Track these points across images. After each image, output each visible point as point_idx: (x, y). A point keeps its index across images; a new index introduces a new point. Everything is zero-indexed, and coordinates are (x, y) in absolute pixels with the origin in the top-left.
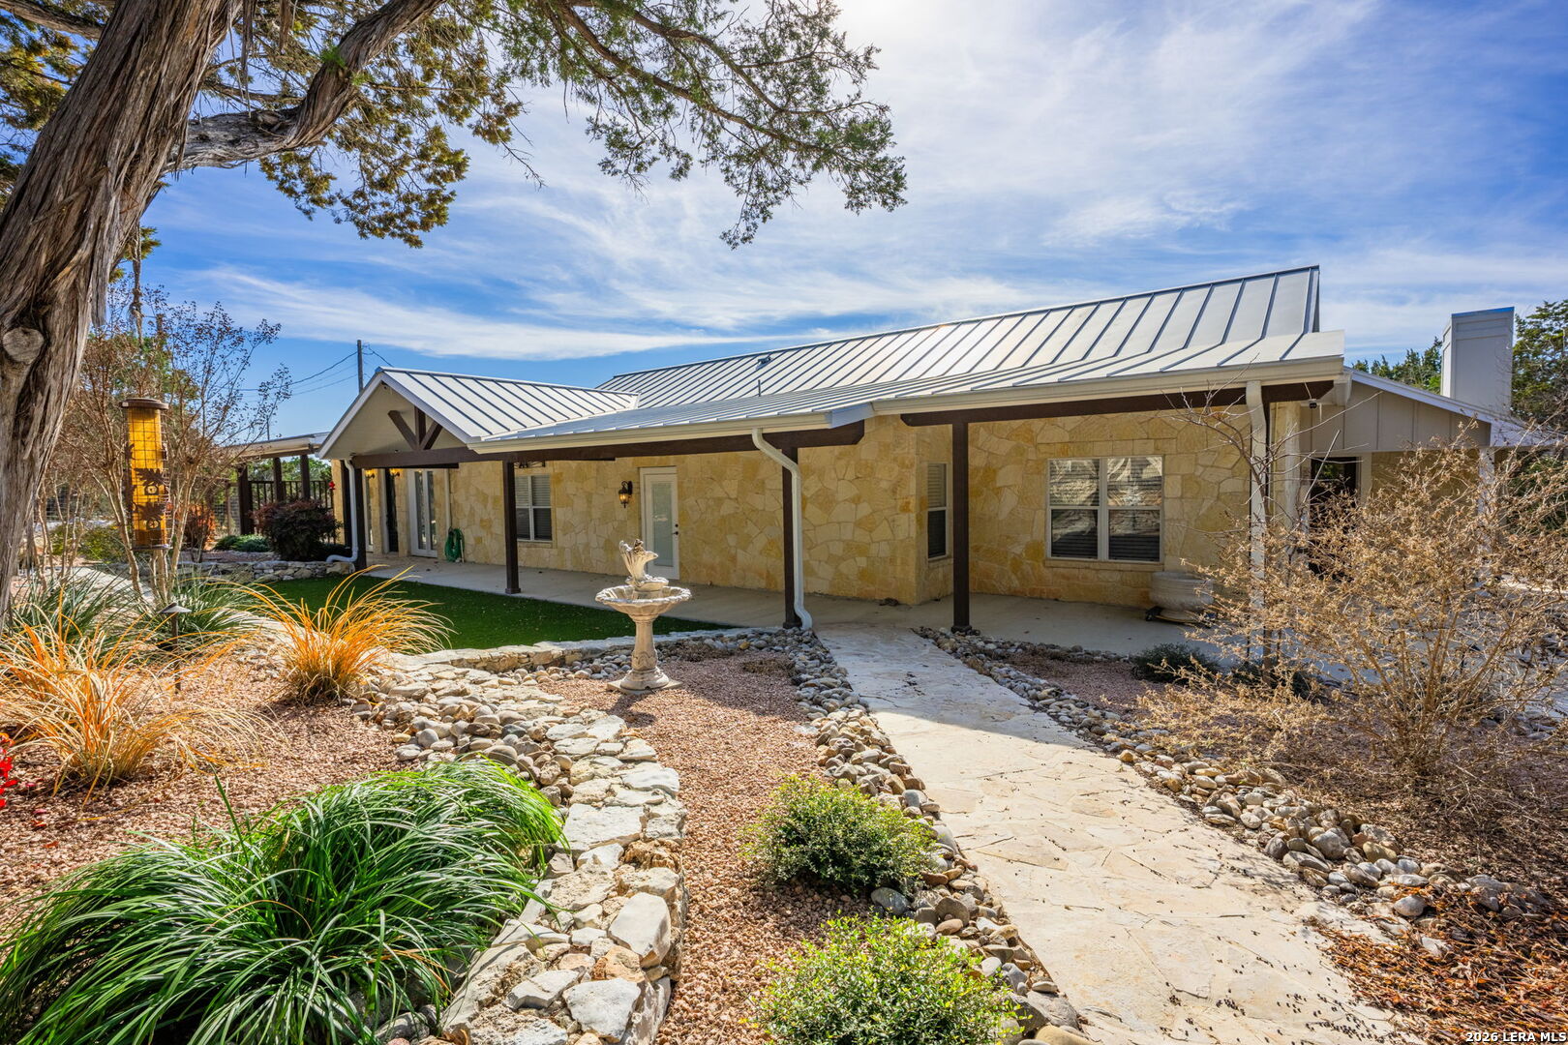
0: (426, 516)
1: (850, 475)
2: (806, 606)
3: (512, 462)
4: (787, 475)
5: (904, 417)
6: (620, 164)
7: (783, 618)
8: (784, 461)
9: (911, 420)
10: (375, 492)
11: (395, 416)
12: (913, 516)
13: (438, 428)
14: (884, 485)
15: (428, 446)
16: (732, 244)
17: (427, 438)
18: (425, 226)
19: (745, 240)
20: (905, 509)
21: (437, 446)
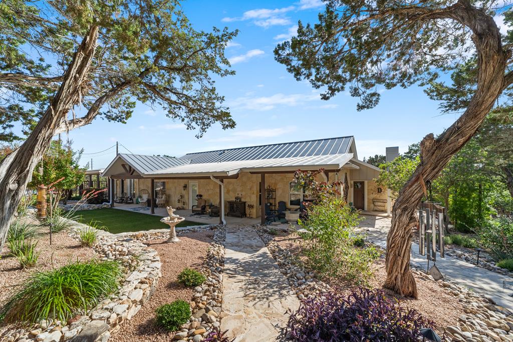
0: (132, 189)
1: (240, 184)
2: (225, 219)
3: (154, 179)
4: (220, 186)
5: (250, 172)
6: (171, 115)
7: (219, 222)
8: (220, 183)
9: (252, 173)
10: (118, 184)
11: (123, 166)
12: (255, 195)
13: (134, 170)
14: (248, 187)
15: (132, 174)
16: (198, 138)
17: (131, 172)
18: (126, 119)
19: (201, 137)
20: (253, 194)
21: (134, 174)
